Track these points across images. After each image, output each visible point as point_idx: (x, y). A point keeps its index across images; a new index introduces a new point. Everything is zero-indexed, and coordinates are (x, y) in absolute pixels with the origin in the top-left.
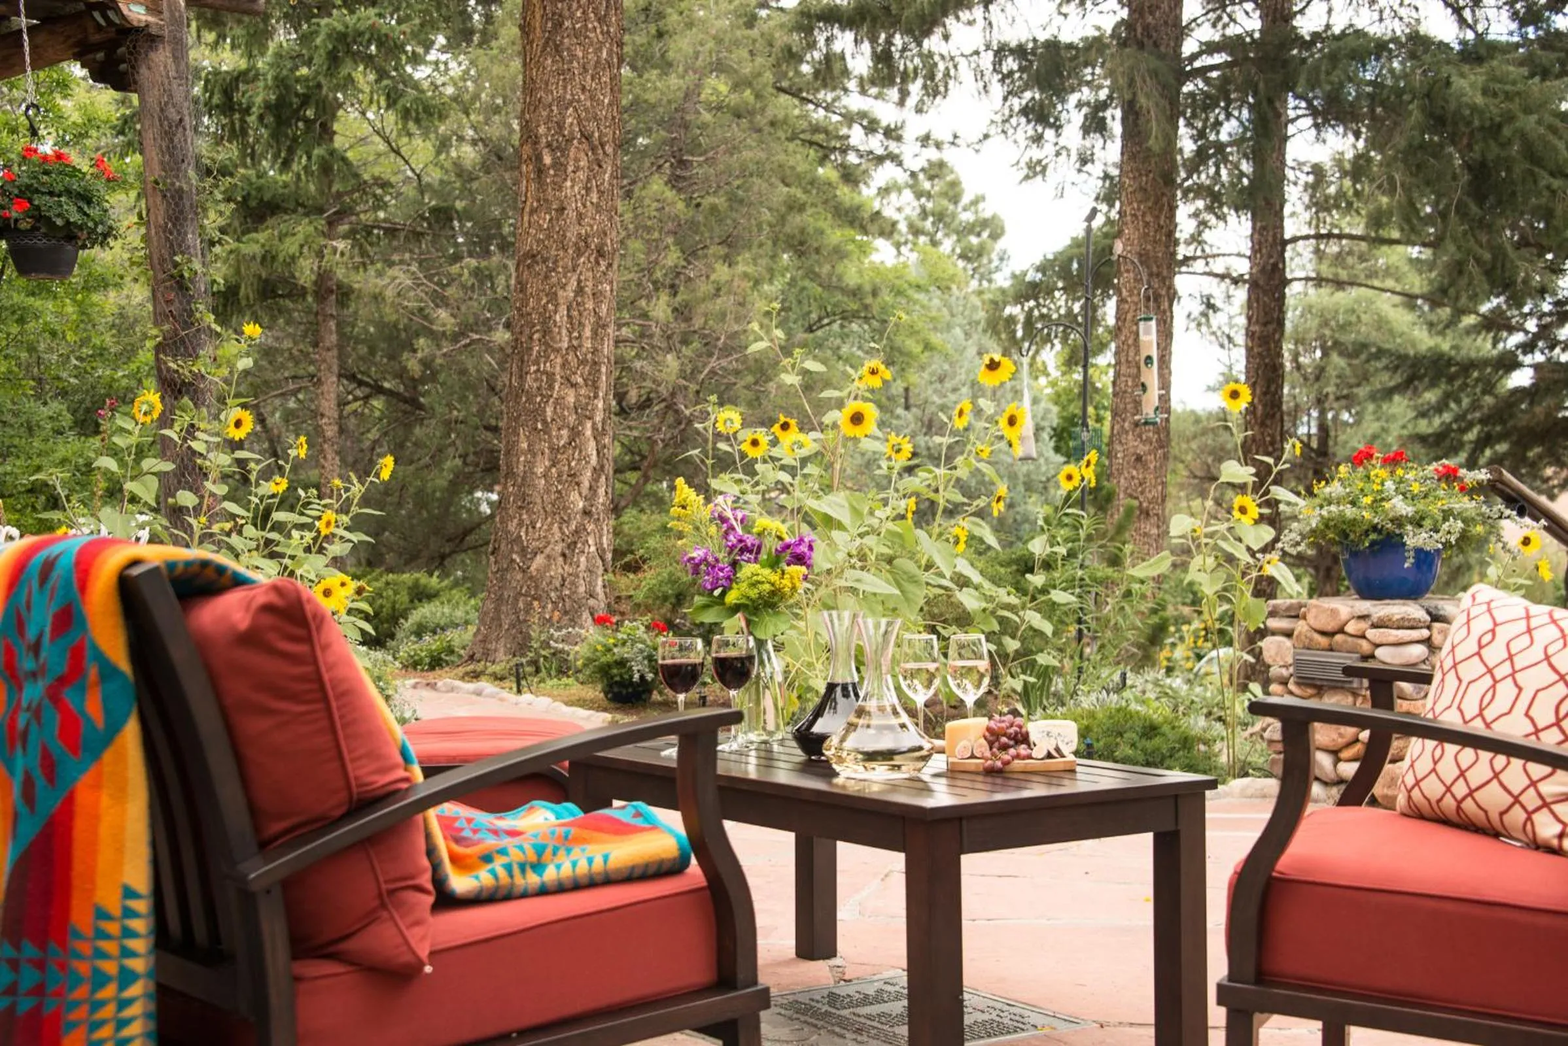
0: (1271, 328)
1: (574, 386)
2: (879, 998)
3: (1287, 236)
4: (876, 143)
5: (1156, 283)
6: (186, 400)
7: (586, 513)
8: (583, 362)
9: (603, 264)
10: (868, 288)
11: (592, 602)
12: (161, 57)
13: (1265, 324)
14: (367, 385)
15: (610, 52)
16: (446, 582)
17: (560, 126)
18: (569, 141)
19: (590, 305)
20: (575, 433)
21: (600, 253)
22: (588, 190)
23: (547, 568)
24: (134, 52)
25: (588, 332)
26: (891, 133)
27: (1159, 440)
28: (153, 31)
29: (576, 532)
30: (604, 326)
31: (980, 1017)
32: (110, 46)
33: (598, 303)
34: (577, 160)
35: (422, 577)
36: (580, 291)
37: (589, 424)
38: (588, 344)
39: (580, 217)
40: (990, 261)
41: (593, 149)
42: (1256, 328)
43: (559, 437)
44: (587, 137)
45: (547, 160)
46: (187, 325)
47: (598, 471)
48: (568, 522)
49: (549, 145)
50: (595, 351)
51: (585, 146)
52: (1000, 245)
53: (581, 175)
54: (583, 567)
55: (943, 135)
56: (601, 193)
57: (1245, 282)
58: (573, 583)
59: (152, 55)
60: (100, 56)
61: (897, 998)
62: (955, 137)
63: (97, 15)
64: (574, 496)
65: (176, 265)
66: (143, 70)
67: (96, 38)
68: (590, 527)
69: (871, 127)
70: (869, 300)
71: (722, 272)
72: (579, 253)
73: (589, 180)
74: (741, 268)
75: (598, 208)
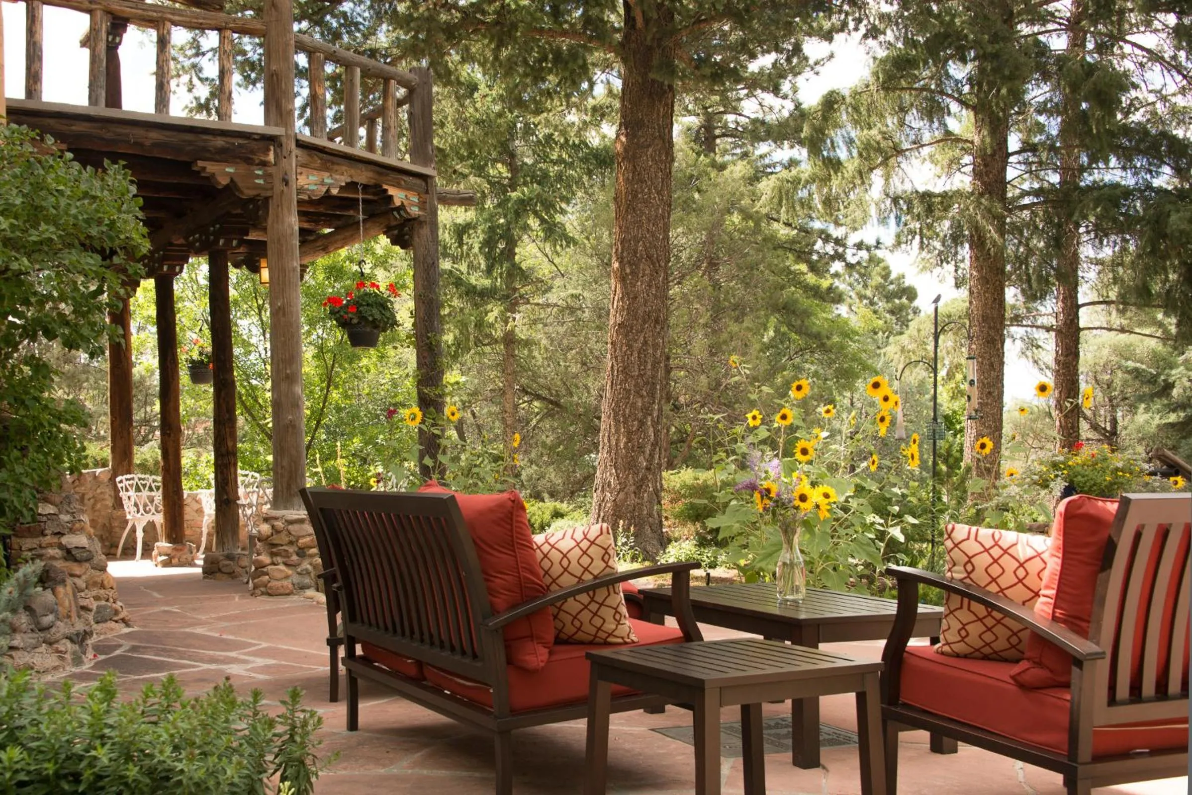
0: (1070, 358)
1: (642, 396)
2: (777, 726)
3: (1080, 302)
4: (830, 249)
5: (992, 333)
6: (432, 409)
7: (648, 469)
8: (647, 383)
9: (658, 327)
10: (824, 333)
11: (651, 519)
12: (425, 231)
13: (1067, 356)
14: (531, 394)
15: (663, 210)
16: (571, 507)
17: (635, 252)
18: (640, 260)
19: (651, 351)
20: (642, 423)
21: (657, 321)
22: (650, 286)
23: (625, 500)
24: (412, 229)
25: (649, 367)
26: (838, 242)
27: (996, 427)
28: (422, 219)
29: (642, 479)
30: (659, 363)
31: (827, 737)
32: (401, 226)
33: (655, 350)
34: (644, 270)
35: (558, 505)
36: (645, 343)
37: (649, 418)
38: (649, 373)
39: (646, 302)
40: (908, 314)
41: (653, 264)
42: (1062, 358)
43: (633, 426)
44: (649, 257)
45: (628, 271)
46: (433, 369)
47: (654, 445)
48: (637, 474)
49: (629, 262)
50: (653, 377)
51: (649, 262)
52: (916, 303)
53: (646, 278)
54: (646, 499)
55: (871, 242)
56: (657, 288)
57: (1053, 330)
58: (640, 509)
59: (421, 231)
60: (396, 232)
61: (787, 726)
62: (878, 243)
63: (395, 213)
64: (641, 459)
65: (428, 338)
66: (416, 239)
67: (394, 223)
68: (650, 477)
69: (827, 238)
70: (825, 340)
71: (734, 327)
72: (645, 322)
73: (651, 281)
74: (745, 325)
75: (656, 296)
